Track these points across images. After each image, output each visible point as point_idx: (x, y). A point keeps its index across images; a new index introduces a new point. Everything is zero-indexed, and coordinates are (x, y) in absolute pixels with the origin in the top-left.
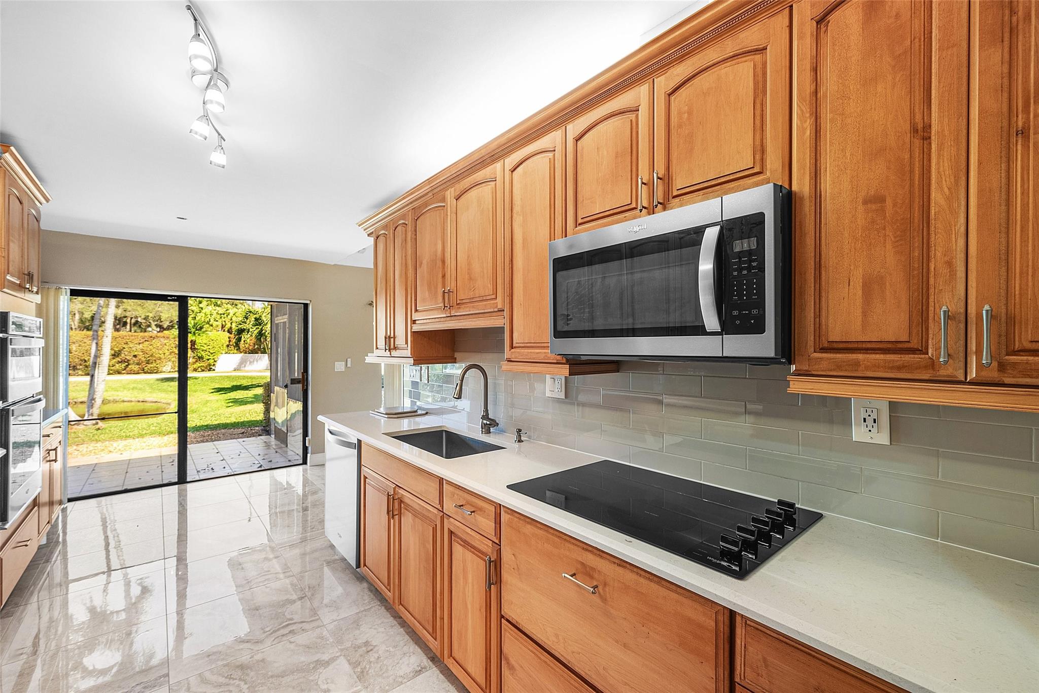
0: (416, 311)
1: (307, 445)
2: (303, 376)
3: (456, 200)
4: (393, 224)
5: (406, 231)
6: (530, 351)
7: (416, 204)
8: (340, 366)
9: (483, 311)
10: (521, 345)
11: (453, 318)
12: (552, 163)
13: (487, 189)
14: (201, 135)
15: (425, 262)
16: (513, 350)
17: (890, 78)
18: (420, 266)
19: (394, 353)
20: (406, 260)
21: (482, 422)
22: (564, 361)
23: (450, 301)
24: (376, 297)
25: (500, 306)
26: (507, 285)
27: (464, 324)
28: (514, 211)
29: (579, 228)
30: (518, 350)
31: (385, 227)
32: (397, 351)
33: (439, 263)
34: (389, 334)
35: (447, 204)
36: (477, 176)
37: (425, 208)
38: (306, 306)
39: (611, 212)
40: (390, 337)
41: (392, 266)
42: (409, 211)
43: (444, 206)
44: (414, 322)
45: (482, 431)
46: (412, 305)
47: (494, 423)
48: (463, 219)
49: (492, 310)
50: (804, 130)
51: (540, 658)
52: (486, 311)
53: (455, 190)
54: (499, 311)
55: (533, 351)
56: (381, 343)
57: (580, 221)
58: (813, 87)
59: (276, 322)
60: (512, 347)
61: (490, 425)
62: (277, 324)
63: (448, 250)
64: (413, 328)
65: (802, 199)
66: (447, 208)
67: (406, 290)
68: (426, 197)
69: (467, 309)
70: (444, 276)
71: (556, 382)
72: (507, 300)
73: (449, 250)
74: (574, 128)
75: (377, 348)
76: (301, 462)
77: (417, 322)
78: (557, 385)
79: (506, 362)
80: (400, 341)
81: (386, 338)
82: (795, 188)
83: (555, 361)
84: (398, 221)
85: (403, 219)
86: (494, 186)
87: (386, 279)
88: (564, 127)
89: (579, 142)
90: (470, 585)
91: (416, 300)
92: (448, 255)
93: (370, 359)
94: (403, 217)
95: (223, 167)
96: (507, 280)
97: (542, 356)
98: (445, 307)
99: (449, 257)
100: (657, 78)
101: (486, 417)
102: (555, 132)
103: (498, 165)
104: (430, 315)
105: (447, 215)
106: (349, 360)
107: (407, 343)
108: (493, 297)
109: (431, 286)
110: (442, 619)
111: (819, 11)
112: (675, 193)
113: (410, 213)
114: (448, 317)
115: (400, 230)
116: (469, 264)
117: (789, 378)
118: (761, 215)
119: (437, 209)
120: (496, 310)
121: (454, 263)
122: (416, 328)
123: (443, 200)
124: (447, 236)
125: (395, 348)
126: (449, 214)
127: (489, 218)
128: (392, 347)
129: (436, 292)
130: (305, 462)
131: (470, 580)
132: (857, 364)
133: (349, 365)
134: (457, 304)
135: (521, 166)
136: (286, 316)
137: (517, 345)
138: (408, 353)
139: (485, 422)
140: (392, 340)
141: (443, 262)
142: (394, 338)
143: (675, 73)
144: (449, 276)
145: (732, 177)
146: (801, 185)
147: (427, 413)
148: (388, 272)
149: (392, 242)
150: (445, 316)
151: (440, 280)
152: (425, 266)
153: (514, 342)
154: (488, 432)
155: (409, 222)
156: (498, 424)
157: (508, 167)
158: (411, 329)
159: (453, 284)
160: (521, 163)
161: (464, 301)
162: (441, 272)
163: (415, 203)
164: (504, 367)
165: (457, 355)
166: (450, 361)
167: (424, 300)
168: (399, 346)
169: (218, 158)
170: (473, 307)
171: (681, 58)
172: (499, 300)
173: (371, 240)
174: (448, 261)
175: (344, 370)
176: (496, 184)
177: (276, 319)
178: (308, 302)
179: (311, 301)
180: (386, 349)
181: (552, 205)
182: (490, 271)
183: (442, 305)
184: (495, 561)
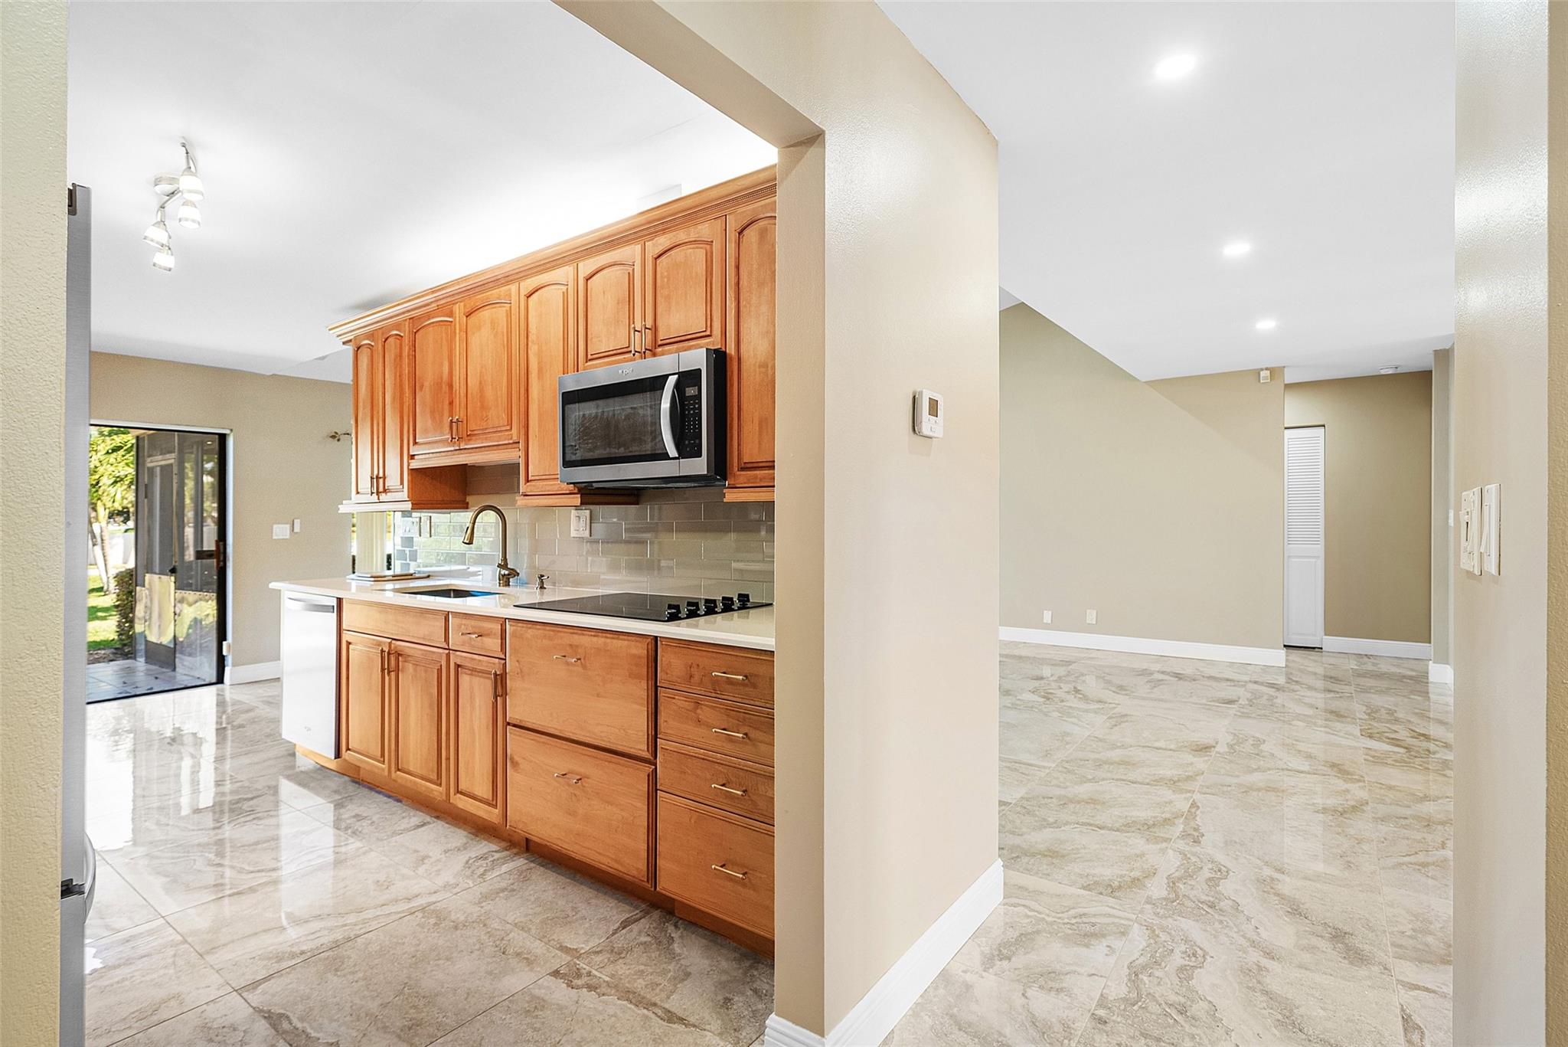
0: (415, 443)
1: (224, 653)
2: (218, 546)
3: (467, 317)
4: (383, 334)
5: (401, 345)
6: (545, 483)
7: (413, 314)
8: (281, 531)
9: (496, 443)
10: (537, 478)
11: (462, 452)
12: (565, 296)
13: (500, 313)
14: (157, 243)
15: (427, 384)
16: (528, 484)
17: (770, 285)
18: (421, 390)
19: (383, 497)
20: (401, 380)
21: (500, 571)
22: (576, 491)
23: (460, 433)
24: (357, 426)
25: (515, 438)
26: (522, 416)
27: (476, 458)
28: (530, 339)
29: (589, 363)
30: (533, 483)
31: (371, 335)
32: (388, 494)
33: (445, 388)
34: (376, 473)
35: (455, 320)
36: (491, 295)
37: (427, 321)
38: (223, 438)
39: (615, 352)
40: (378, 478)
41: (381, 387)
42: (406, 320)
43: (452, 322)
44: (412, 457)
45: (500, 583)
46: (409, 435)
47: (514, 573)
48: (475, 340)
49: (506, 442)
50: (732, 309)
51: (539, 742)
52: (500, 443)
53: (465, 306)
54: (514, 443)
55: (548, 483)
56: (365, 484)
57: (589, 357)
58: (737, 280)
59: (149, 465)
60: (528, 481)
61: (508, 575)
62: (151, 470)
63: (456, 373)
64: (411, 465)
65: (731, 358)
66: (455, 325)
67: (402, 418)
68: (428, 307)
69: (480, 441)
70: (451, 403)
71: (581, 520)
72: (523, 432)
73: (458, 373)
74: (587, 267)
75: (358, 493)
76: (214, 680)
77: (416, 457)
78: (582, 523)
79: (522, 497)
80: (393, 481)
81: (372, 478)
82: (727, 351)
83: (568, 492)
84: (390, 331)
85: (397, 330)
86: (508, 309)
87: (372, 403)
88: (575, 264)
89: (589, 282)
90: (477, 709)
91: (415, 430)
92: (456, 379)
93: (343, 509)
94: (397, 326)
95: (170, 270)
96: (523, 409)
97: (556, 488)
98: (452, 438)
99: (458, 381)
100: (648, 241)
101: (504, 565)
102: (567, 267)
103: (513, 288)
104: (433, 449)
105: (455, 333)
106: (297, 522)
107: (402, 483)
108: (508, 428)
109: (435, 412)
110: (448, 759)
111: (739, 227)
112: (660, 343)
113: (407, 323)
114: (457, 450)
115: (393, 343)
116: (482, 390)
117: (725, 491)
118: (699, 370)
119: (442, 323)
120: (511, 442)
121: (463, 388)
122: (415, 464)
123: (451, 314)
124: (455, 356)
125: (385, 491)
126: (458, 331)
127: (503, 341)
128: (381, 489)
129: (441, 421)
130: (220, 680)
131: (477, 704)
132: (756, 477)
133: (297, 529)
134: (468, 436)
135: (537, 293)
136: (173, 455)
137: (533, 478)
138: (404, 495)
139: (503, 572)
140: (381, 481)
141: (451, 386)
142: (384, 478)
143: (659, 241)
144: (458, 403)
145: (694, 336)
146: (731, 350)
147: (429, 576)
148: (375, 394)
149: (381, 356)
150: (452, 449)
151: (446, 407)
152: (427, 389)
153: (530, 475)
154: (507, 584)
155: (405, 333)
156: (518, 574)
157: (524, 292)
158: (409, 465)
159: (463, 413)
160: (537, 291)
161: (476, 432)
162: (447, 398)
163: (413, 312)
164: (519, 503)
165: (469, 499)
166: (461, 505)
167: (426, 431)
168: (390, 488)
169: (165, 260)
170: (486, 439)
171: (664, 231)
172: (514, 431)
173: (349, 349)
174: (456, 386)
175: (288, 537)
176: (511, 307)
177: (149, 460)
178: (227, 432)
179: (231, 430)
180: (372, 493)
181: (565, 339)
182: (505, 399)
183: (449, 436)
184: (501, 675)
